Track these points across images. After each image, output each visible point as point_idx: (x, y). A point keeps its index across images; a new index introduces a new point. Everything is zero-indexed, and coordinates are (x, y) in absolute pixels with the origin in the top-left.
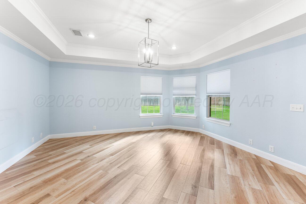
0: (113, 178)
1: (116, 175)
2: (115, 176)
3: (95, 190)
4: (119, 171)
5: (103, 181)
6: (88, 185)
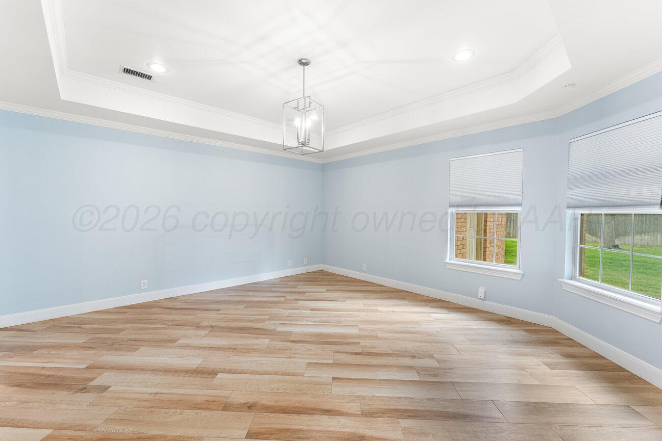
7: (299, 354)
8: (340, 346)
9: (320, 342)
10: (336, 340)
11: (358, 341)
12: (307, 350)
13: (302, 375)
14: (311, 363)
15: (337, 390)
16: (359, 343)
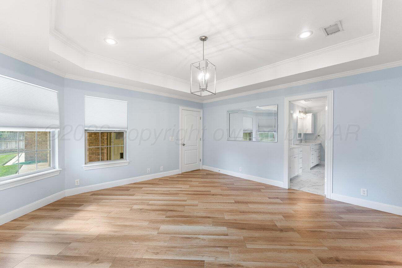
0: (245, 229)
1: (240, 230)
2: (242, 231)
3: (269, 232)
4: (232, 231)
5: (257, 234)
6: (274, 241)
7: (203, 210)
8: (179, 215)
9: (191, 218)
10: (181, 219)
11: (167, 218)
12: (199, 212)
13: (199, 202)
14: (196, 206)
15: (185, 198)
16: (166, 217)
